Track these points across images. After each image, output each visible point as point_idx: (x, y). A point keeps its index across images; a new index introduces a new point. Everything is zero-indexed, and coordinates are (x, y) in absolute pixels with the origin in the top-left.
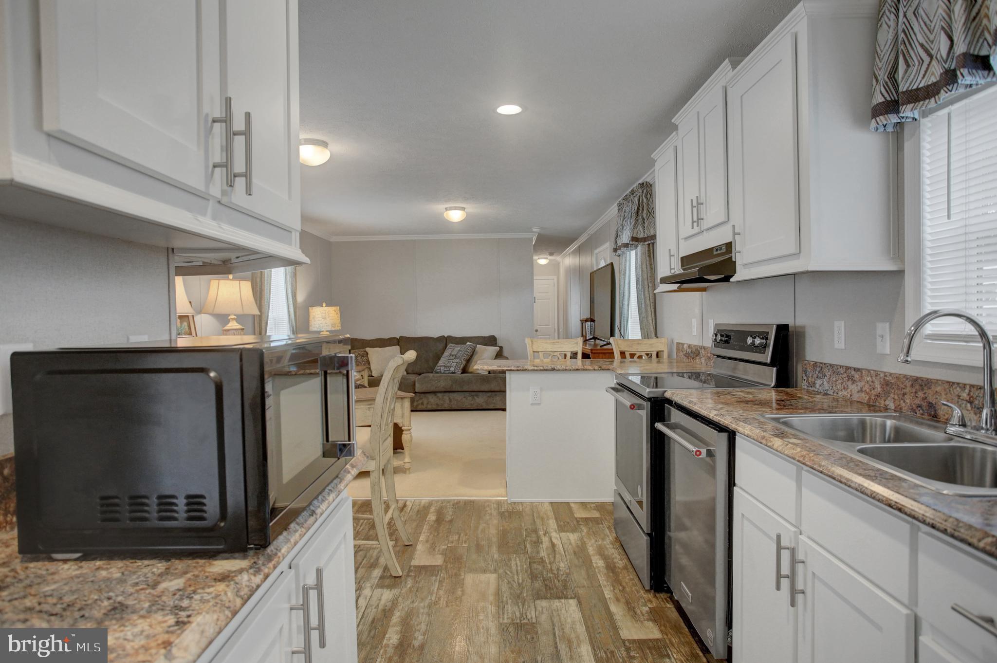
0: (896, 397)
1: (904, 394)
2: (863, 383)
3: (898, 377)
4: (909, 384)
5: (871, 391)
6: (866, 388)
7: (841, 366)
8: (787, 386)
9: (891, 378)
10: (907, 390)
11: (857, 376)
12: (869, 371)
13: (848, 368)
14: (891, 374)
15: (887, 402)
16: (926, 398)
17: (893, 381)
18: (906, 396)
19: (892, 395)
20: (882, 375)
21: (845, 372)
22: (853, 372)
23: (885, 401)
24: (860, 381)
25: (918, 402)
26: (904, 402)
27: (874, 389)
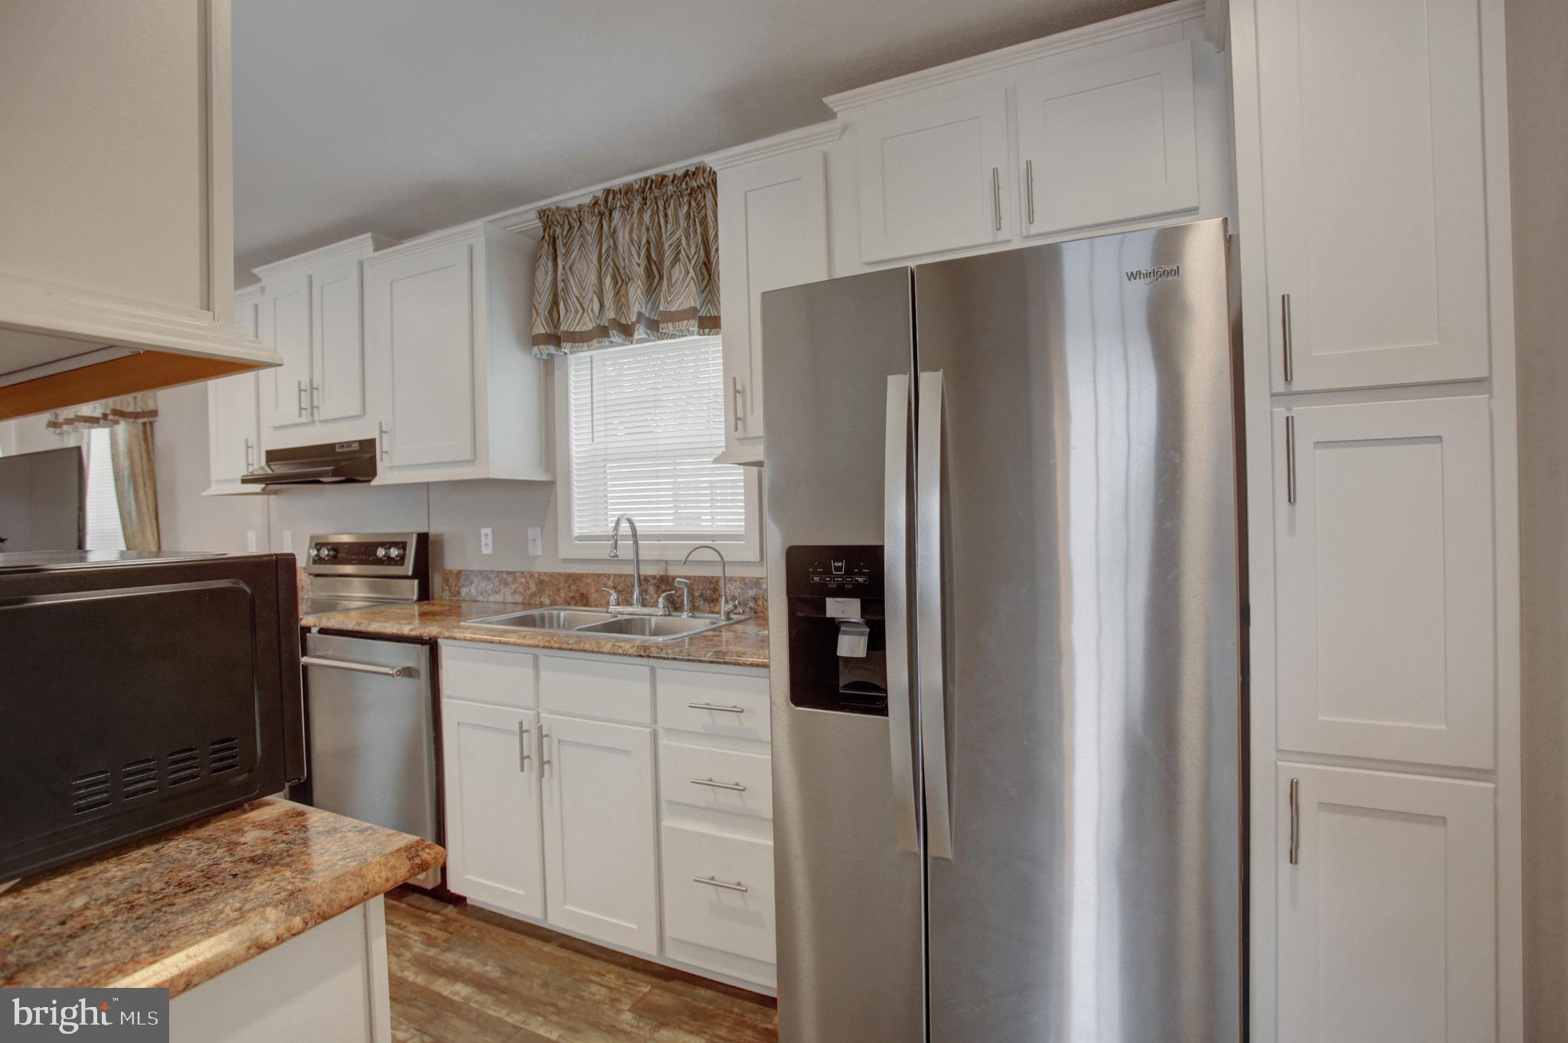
0: (551, 593)
1: (558, 590)
2: (516, 585)
3: (553, 576)
4: (562, 580)
5: (525, 591)
6: (521, 589)
7: (491, 572)
8: (427, 598)
9: (545, 577)
10: (562, 585)
11: (510, 579)
12: (523, 573)
13: (499, 573)
14: (545, 574)
15: (542, 599)
16: (578, 590)
17: (547, 579)
18: (560, 591)
19: (547, 592)
20: (536, 575)
21: (497, 577)
22: (505, 576)
23: (540, 598)
24: (514, 583)
25: (571, 594)
26: (559, 596)
27: (528, 589)
